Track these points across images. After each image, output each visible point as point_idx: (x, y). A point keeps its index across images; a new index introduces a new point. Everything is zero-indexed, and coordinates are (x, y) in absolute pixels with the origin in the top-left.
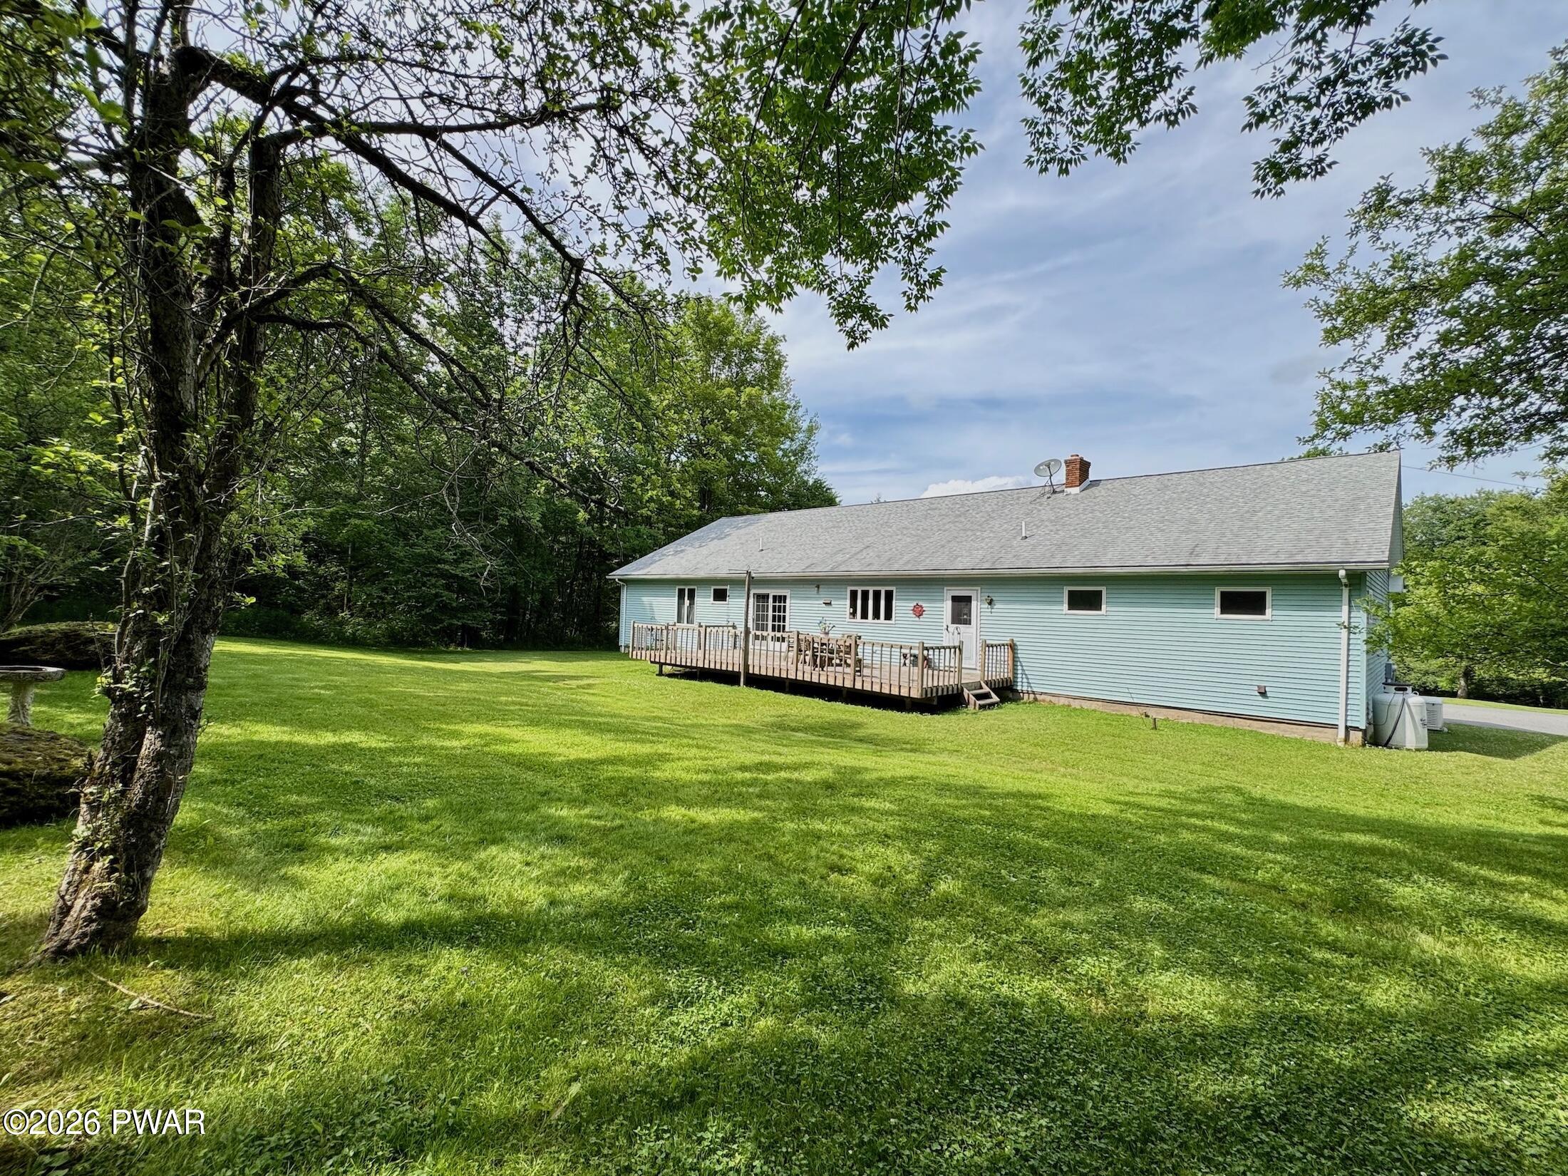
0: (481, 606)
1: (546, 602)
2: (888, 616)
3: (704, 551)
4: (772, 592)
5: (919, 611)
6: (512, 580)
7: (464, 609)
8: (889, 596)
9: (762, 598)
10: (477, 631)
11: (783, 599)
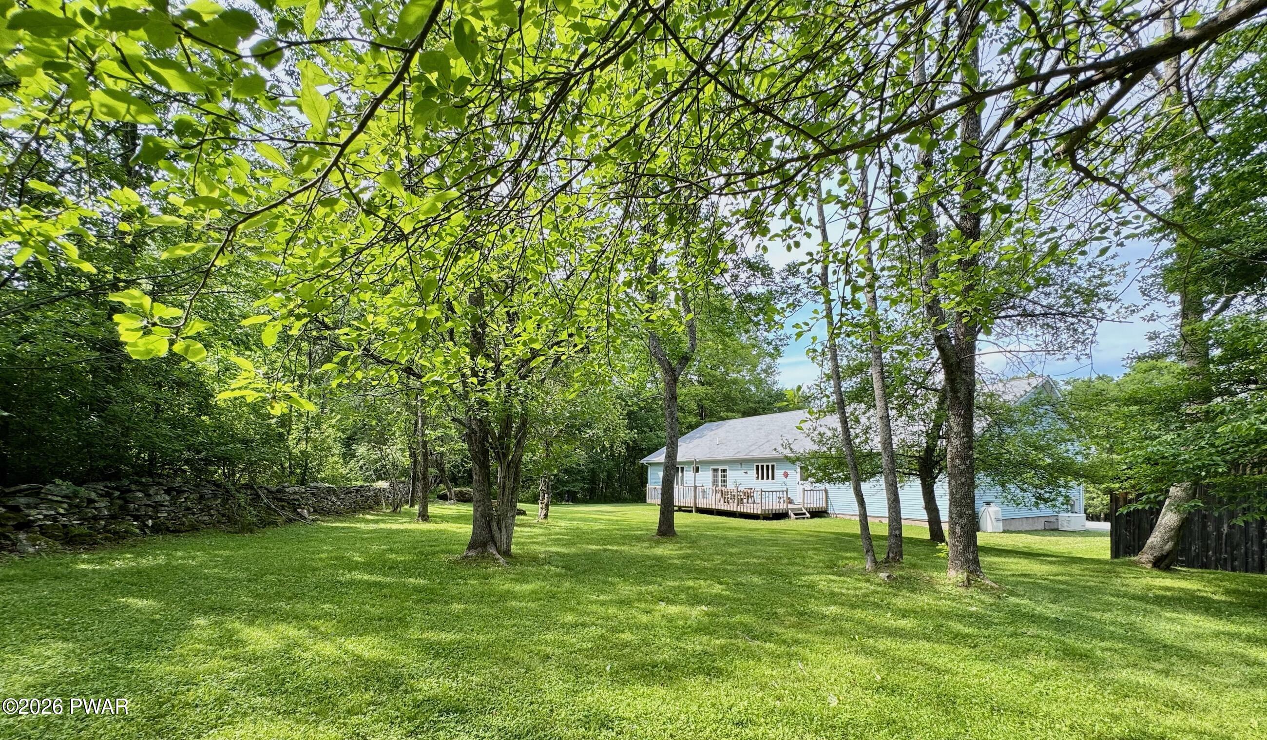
0: (577, 480)
1: (610, 476)
2: (773, 478)
3: (691, 445)
4: (720, 468)
5: (786, 475)
6: (592, 466)
7: (568, 482)
8: (773, 466)
9: (716, 470)
10: (575, 493)
11: (724, 471)
